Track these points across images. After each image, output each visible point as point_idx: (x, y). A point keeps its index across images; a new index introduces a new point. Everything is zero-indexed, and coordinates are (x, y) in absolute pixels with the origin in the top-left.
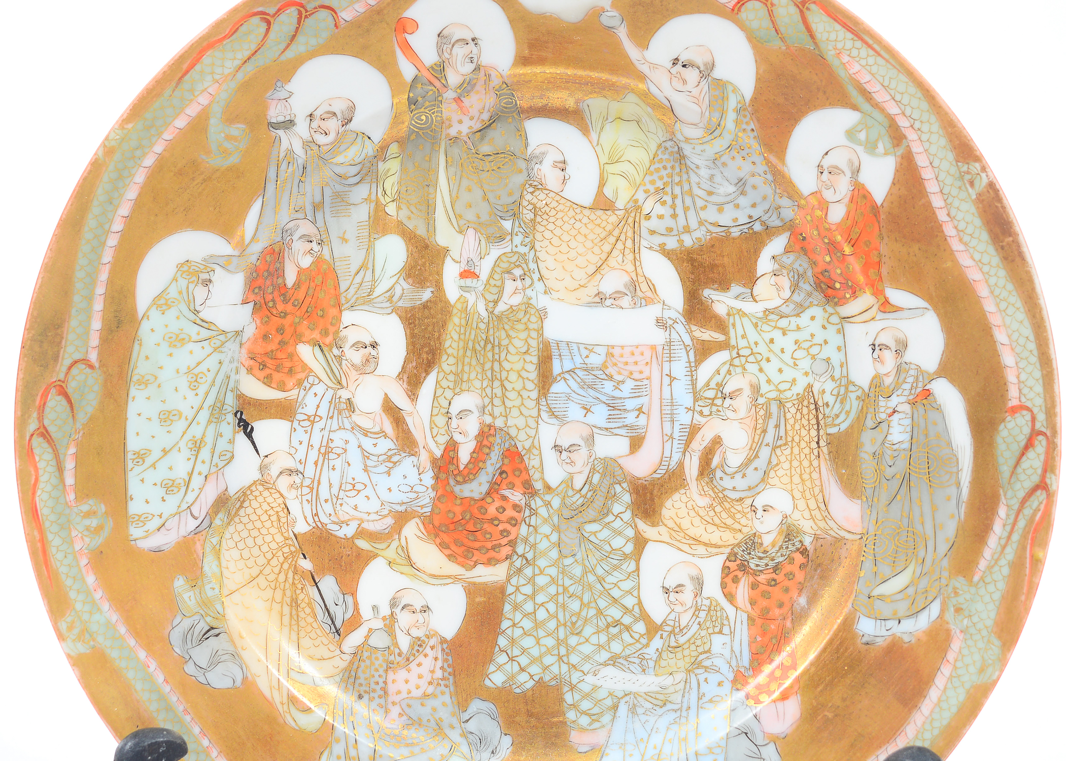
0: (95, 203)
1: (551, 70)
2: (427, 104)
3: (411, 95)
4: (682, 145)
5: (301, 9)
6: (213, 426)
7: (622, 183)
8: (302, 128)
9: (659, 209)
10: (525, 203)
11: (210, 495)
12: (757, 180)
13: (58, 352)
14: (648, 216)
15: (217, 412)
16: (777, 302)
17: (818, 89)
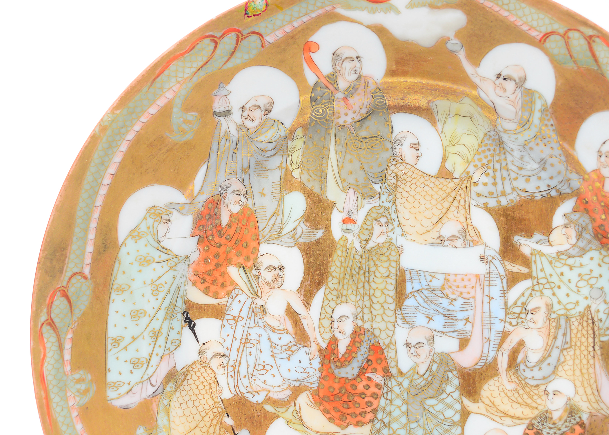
0: (92, 164)
1: (411, 80)
2: (324, 101)
3: (313, 95)
4: (502, 134)
5: (239, 34)
6: (167, 322)
7: (458, 160)
8: (236, 116)
9: (484, 179)
10: (390, 172)
11: (164, 370)
12: (554, 160)
13: (63, 267)
14: (476, 184)
15: (170, 312)
16: (566, 247)
17: (600, 97)
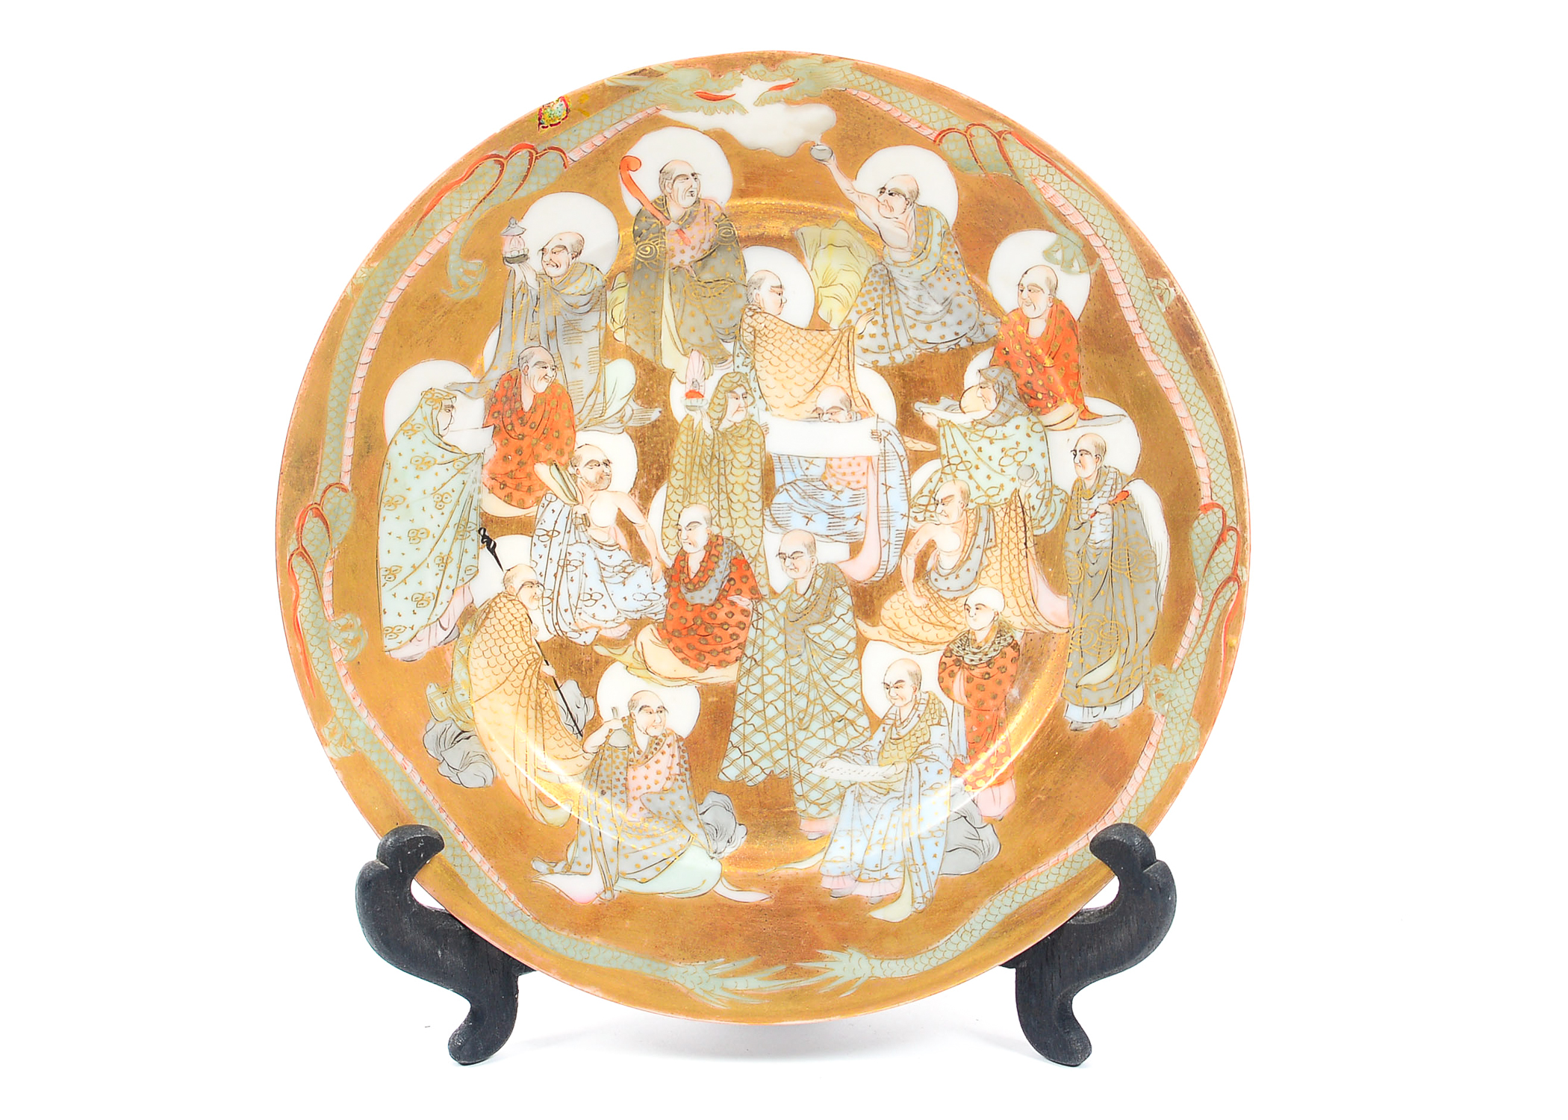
0: (345, 337)
1: (767, 202)
2: (651, 236)
3: (636, 228)
4: (891, 268)
5: (532, 151)
6: (457, 544)
7: (835, 305)
8: (535, 262)
9: (871, 329)
10: (745, 326)
11: (458, 607)
12: (962, 299)
13: (314, 477)
14: (861, 336)
15: (462, 529)
16: (984, 413)
17: (1017, 213)
